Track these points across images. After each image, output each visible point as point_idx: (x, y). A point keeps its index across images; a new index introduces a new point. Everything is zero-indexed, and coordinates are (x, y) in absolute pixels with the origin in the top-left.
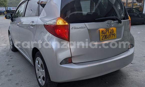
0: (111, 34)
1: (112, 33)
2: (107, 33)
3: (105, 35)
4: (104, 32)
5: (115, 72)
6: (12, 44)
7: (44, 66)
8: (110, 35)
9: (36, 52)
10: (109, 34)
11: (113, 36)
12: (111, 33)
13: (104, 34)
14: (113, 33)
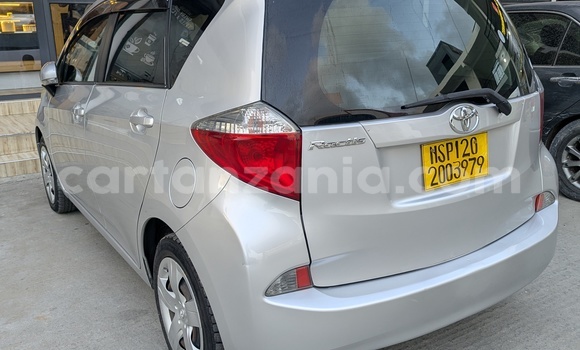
0: (467, 158)
1: (472, 156)
2: (453, 154)
3: (444, 164)
4: (439, 154)
8: (465, 164)
10: (461, 159)
11: (477, 167)
12: (468, 155)
13: (439, 163)
14: (476, 156)
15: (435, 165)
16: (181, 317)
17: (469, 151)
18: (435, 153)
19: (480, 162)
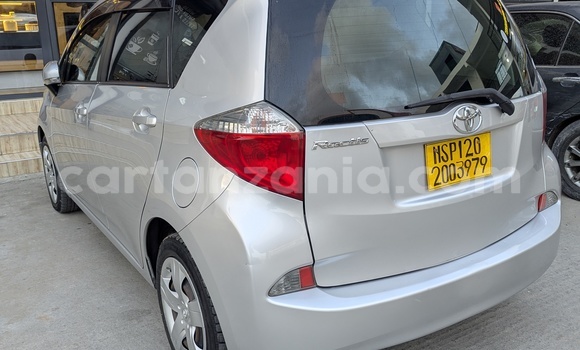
0: (470, 158)
1: (475, 156)
2: (456, 155)
3: (448, 164)
4: (442, 154)
6: (55, 186)
8: (468, 164)
10: (464, 159)
11: (480, 167)
12: (472, 155)
13: (443, 163)
14: (480, 156)
15: (438, 164)
16: (184, 318)
17: (472, 150)
18: (439, 153)
19: (483, 162)
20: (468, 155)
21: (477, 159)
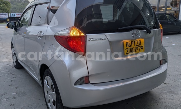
2: (133, 45)
3: (131, 48)
5: (144, 94)
6: (15, 60)
7: (55, 87)
8: (137, 48)
9: (44, 70)
13: (129, 47)
14: (141, 46)
15: (127, 48)
17: (138, 44)
18: (128, 44)
19: (142, 48)
20: (137, 45)
21: (140, 47)
